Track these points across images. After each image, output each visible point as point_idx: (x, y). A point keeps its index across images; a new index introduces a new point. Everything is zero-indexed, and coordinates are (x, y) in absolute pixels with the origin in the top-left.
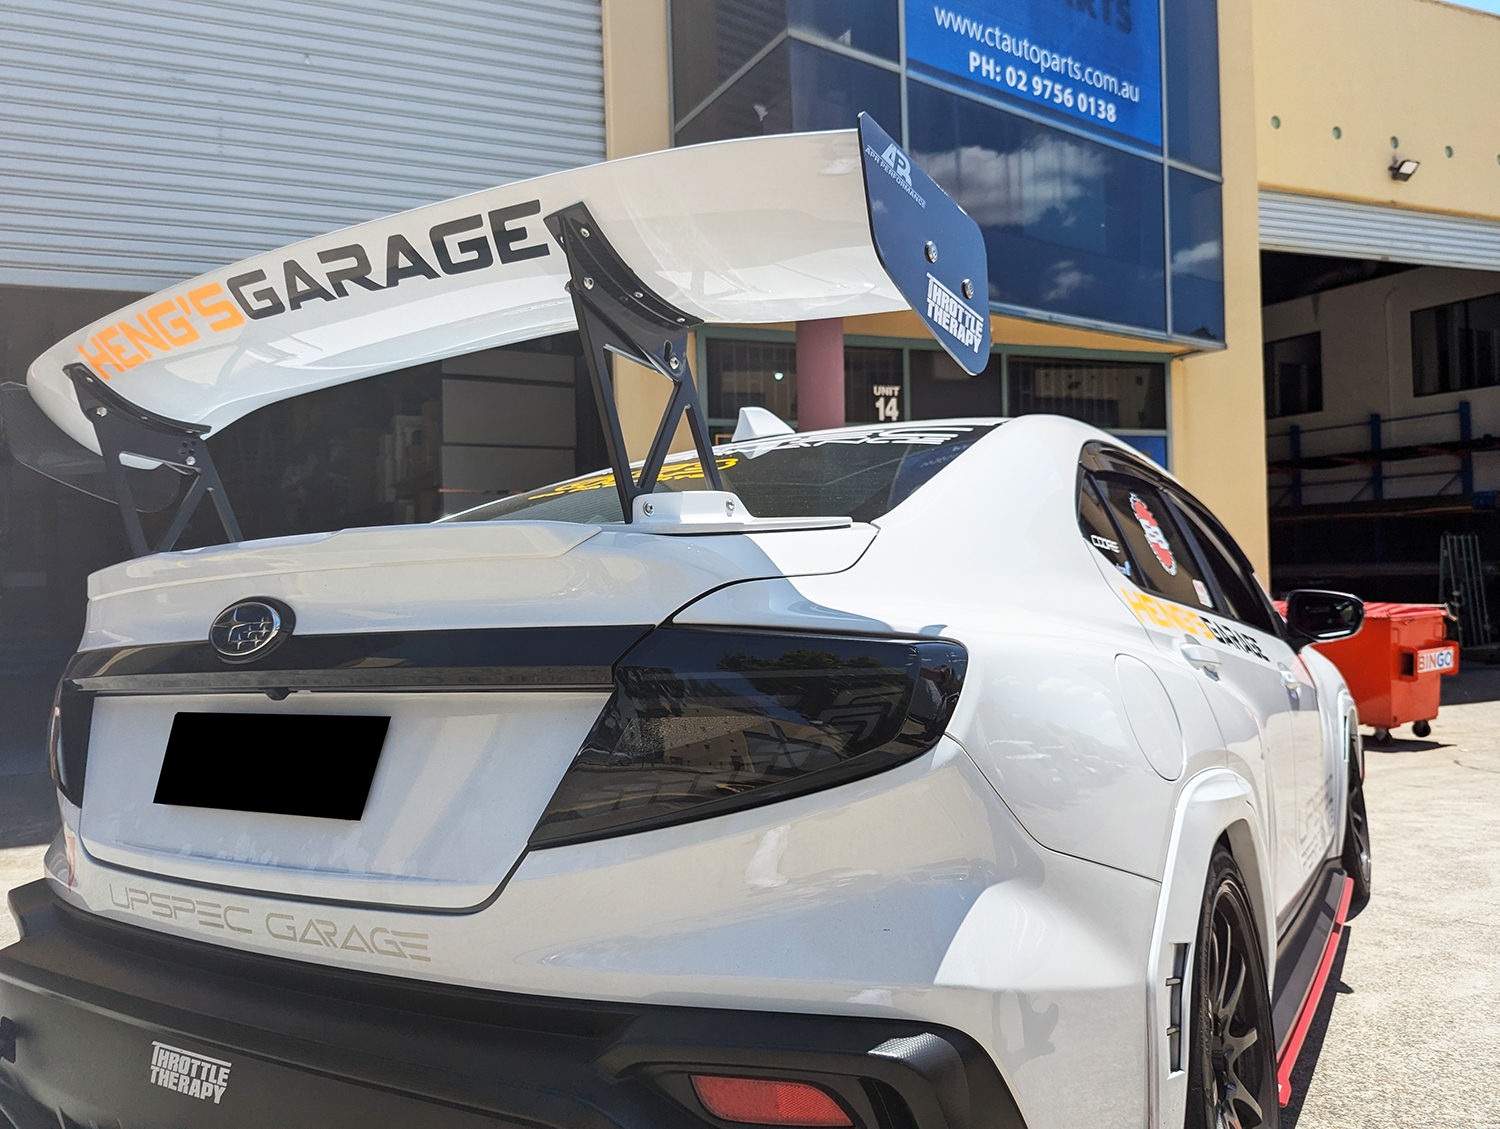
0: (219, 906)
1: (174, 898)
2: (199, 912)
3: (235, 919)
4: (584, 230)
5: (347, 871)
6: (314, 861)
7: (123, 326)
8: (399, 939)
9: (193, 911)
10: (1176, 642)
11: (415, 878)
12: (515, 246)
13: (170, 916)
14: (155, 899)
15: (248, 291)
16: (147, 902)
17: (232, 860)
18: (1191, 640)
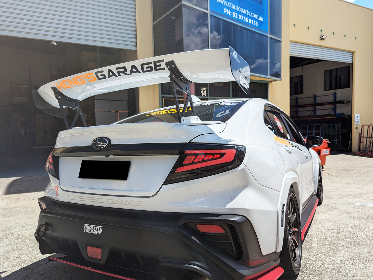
0: (96, 198)
1: (85, 197)
2: (91, 199)
3: (99, 200)
4: (173, 66)
5: (125, 190)
6: (117, 188)
7: (68, 80)
8: (136, 202)
9: (90, 199)
10: (283, 147)
11: (139, 191)
12: (158, 68)
13: (84, 201)
14: (80, 197)
15: (99, 75)
16: (78, 198)
17: (99, 189)
18: (287, 146)
